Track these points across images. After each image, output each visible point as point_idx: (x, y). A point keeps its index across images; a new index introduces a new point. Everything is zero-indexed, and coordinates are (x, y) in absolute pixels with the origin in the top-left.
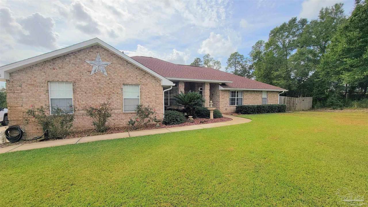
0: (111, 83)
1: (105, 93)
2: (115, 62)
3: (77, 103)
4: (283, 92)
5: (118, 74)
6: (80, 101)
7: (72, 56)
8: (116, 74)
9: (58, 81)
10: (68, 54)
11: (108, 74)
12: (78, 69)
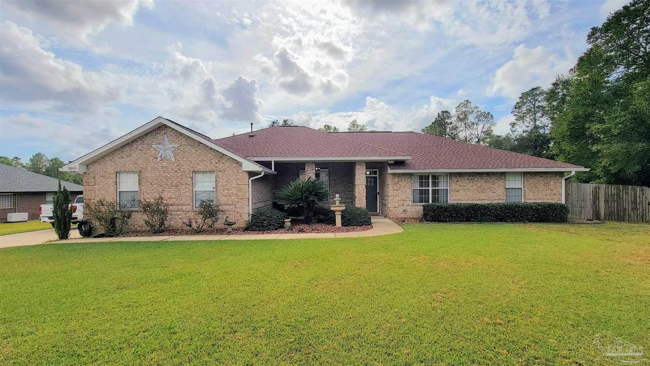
0: (179, 171)
1: (173, 184)
2: (184, 143)
3: (142, 196)
4: (573, 173)
5: (188, 159)
6: (145, 194)
7: (139, 142)
8: (185, 159)
9: (125, 171)
10: (135, 140)
11: (176, 159)
12: (145, 156)
